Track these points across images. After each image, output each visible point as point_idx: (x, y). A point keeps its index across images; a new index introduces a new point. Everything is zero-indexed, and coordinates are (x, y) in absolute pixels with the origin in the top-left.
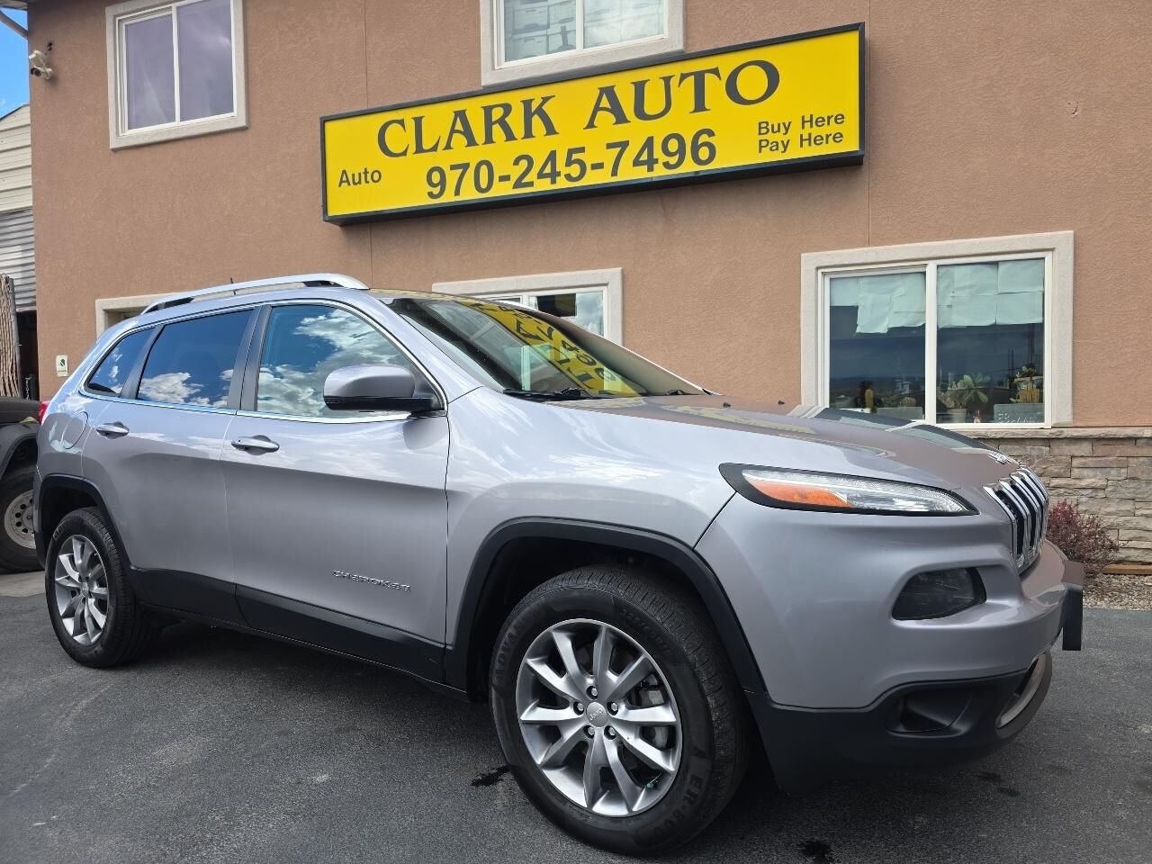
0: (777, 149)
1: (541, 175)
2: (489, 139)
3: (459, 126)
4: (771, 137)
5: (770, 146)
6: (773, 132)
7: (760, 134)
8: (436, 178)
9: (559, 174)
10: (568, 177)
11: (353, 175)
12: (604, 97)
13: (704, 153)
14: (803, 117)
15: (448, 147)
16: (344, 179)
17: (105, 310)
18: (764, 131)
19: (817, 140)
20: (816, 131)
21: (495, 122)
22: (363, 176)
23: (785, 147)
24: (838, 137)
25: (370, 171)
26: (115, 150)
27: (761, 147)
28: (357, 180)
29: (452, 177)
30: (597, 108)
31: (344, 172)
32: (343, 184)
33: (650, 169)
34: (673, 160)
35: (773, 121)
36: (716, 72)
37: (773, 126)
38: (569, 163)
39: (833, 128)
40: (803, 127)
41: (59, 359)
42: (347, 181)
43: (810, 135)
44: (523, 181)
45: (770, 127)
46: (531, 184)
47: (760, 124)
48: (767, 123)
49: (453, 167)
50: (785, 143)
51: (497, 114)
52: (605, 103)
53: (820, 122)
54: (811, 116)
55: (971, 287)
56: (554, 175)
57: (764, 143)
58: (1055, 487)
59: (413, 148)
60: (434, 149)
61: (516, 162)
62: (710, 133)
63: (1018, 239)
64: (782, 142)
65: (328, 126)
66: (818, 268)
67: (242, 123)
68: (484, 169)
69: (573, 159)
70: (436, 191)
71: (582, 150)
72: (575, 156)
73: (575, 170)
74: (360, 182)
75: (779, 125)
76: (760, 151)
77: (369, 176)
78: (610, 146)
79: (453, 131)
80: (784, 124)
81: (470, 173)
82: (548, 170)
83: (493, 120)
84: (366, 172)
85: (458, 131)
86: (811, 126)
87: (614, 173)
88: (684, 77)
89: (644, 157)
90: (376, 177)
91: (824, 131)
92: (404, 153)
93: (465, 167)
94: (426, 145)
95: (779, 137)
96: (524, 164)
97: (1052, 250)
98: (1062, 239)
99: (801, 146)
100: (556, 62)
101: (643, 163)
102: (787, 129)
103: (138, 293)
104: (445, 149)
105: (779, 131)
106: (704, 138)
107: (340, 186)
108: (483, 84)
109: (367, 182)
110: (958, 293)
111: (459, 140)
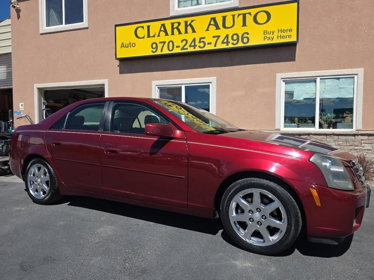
0: (270, 39)
1: (190, 46)
2: (173, 34)
3: (162, 29)
4: (268, 36)
5: (267, 38)
6: (269, 34)
7: (264, 34)
8: (154, 46)
9: (196, 46)
10: (200, 47)
11: (126, 44)
12: (212, 21)
13: (245, 40)
14: (278, 29)
15: (159, 36)
16: (123, 46)
17: (37, 88)
18: (265, 33)
19: (283, 37)
20: (283, 34)
21: (175, 28)
22: (129, 45)
23: (272, 39)
24: (290, 36)
25: (132, 43)
26: (41, 34)
27: (264, 39)
28: (127, 46)
29: (160, 46)
30: (210, 24)
31: (123, 43)
32: (122, 47)
33: (227, 45)
34: (235, 42)
35: (269, 30)
36: (250, 14)
37: (268, 32)
38: (200, 42)
39: (288, 33)
40: (278, 33)
41: (20, 104)
42: (124, 46)
43: (281, 35)
44: (184, 48)
45: (267, 32)
46: (187, 49)
47: (264, 31)
48: (267, 31)
49: (160, 43)
50: (272, 38)
51: (176, 25)
52: (212, 23)
53: (284, 31)
54: (281, 29)
55: (331, 85)
56: (195, 46)
57: (265, 37)
58: (356, 149)
59: (146, 36)
60: (154, 36)
61: (182, 41)
62: (248, 34)
63: (346, 71)
64: (272, 37)
65: (117, 28)
66: (281, 79)
67: (87, 26)
68: (171, 43)
69: (201, 41)
70: (154, 50)
71: (204, 38)
72: (202, 40)
73: (202, 45)
74: (128, 47)
75: (270, 32)
76: (264, 40)
77: (131, 45)
78: (214, 37)
79: (160, 30)
80: (272, 31)
81: (166, 45)
82: (193, 44)
83: (174, 27)
84: (130, 44)
85: (163, 31)
86: (281, 32)
87: (215, 46)
88: (239, 15)
89: (225, 41)
90: (134, 45)
91: (285, 34)
92: (143, 38)
93: (164, 42)
94: (151, 35)
95: (270, 36)
96: (184, 42)
97: (357, 74)
98: (360, 71)
99: (278, 39)
100: (195, 9)
101: (225, 43)
102: (273, 33)
103: (49, 82)
104: (157, 36)
105: (270, 34)
106: (245, 35)
107: (121, 48)
108: (170, 15)
109: (130, 47)
110: (327, 88)
111: (163, 34)
